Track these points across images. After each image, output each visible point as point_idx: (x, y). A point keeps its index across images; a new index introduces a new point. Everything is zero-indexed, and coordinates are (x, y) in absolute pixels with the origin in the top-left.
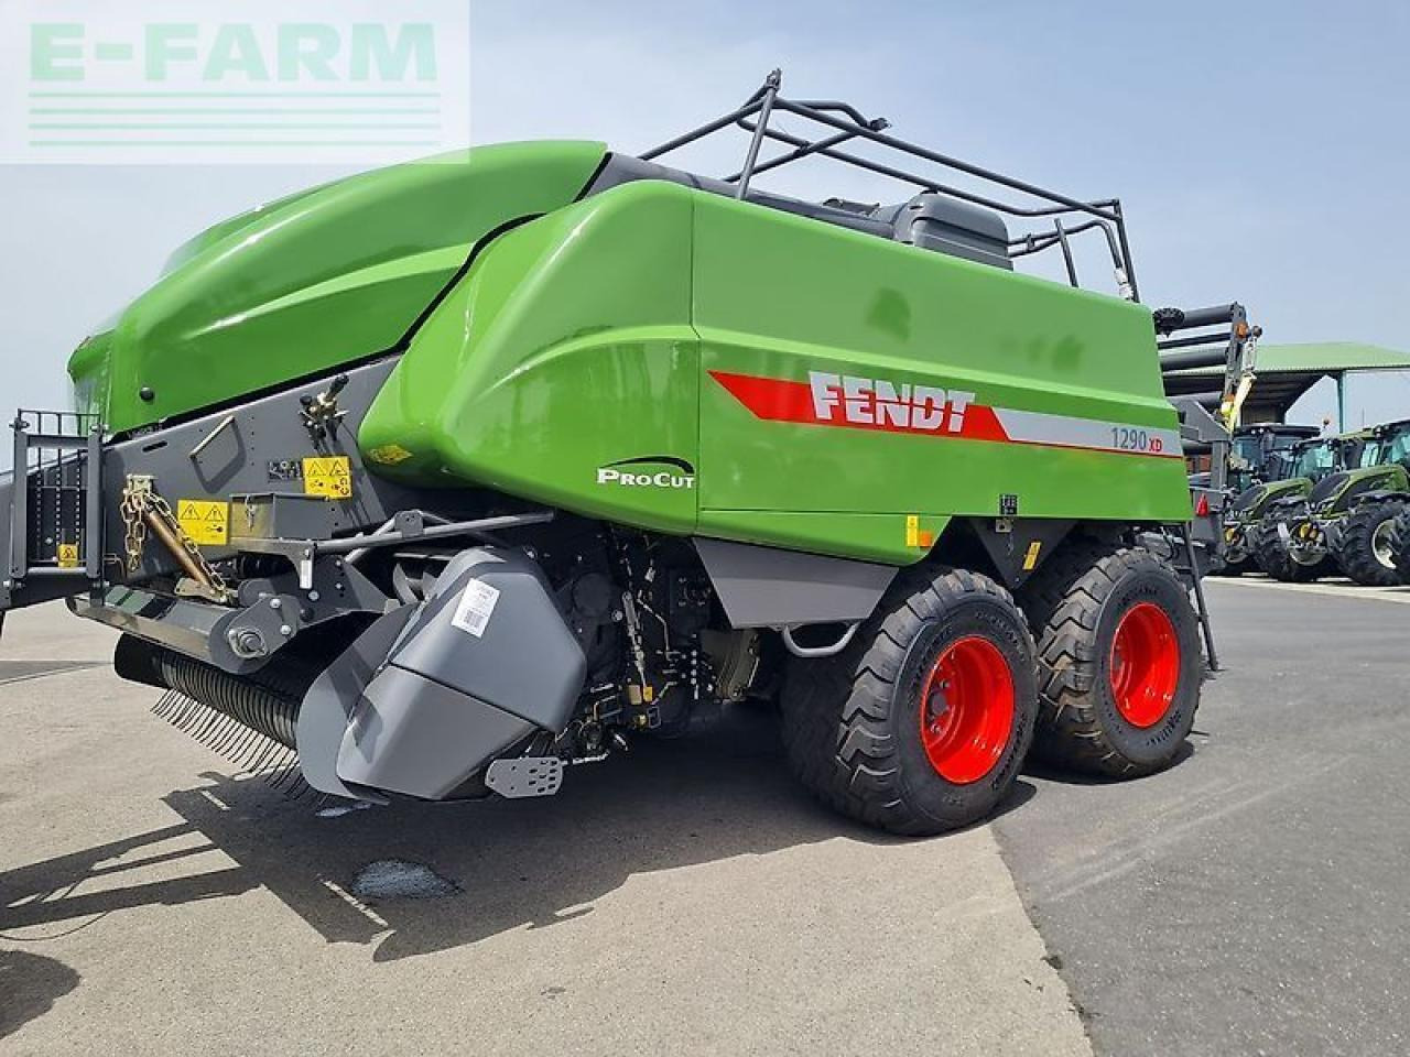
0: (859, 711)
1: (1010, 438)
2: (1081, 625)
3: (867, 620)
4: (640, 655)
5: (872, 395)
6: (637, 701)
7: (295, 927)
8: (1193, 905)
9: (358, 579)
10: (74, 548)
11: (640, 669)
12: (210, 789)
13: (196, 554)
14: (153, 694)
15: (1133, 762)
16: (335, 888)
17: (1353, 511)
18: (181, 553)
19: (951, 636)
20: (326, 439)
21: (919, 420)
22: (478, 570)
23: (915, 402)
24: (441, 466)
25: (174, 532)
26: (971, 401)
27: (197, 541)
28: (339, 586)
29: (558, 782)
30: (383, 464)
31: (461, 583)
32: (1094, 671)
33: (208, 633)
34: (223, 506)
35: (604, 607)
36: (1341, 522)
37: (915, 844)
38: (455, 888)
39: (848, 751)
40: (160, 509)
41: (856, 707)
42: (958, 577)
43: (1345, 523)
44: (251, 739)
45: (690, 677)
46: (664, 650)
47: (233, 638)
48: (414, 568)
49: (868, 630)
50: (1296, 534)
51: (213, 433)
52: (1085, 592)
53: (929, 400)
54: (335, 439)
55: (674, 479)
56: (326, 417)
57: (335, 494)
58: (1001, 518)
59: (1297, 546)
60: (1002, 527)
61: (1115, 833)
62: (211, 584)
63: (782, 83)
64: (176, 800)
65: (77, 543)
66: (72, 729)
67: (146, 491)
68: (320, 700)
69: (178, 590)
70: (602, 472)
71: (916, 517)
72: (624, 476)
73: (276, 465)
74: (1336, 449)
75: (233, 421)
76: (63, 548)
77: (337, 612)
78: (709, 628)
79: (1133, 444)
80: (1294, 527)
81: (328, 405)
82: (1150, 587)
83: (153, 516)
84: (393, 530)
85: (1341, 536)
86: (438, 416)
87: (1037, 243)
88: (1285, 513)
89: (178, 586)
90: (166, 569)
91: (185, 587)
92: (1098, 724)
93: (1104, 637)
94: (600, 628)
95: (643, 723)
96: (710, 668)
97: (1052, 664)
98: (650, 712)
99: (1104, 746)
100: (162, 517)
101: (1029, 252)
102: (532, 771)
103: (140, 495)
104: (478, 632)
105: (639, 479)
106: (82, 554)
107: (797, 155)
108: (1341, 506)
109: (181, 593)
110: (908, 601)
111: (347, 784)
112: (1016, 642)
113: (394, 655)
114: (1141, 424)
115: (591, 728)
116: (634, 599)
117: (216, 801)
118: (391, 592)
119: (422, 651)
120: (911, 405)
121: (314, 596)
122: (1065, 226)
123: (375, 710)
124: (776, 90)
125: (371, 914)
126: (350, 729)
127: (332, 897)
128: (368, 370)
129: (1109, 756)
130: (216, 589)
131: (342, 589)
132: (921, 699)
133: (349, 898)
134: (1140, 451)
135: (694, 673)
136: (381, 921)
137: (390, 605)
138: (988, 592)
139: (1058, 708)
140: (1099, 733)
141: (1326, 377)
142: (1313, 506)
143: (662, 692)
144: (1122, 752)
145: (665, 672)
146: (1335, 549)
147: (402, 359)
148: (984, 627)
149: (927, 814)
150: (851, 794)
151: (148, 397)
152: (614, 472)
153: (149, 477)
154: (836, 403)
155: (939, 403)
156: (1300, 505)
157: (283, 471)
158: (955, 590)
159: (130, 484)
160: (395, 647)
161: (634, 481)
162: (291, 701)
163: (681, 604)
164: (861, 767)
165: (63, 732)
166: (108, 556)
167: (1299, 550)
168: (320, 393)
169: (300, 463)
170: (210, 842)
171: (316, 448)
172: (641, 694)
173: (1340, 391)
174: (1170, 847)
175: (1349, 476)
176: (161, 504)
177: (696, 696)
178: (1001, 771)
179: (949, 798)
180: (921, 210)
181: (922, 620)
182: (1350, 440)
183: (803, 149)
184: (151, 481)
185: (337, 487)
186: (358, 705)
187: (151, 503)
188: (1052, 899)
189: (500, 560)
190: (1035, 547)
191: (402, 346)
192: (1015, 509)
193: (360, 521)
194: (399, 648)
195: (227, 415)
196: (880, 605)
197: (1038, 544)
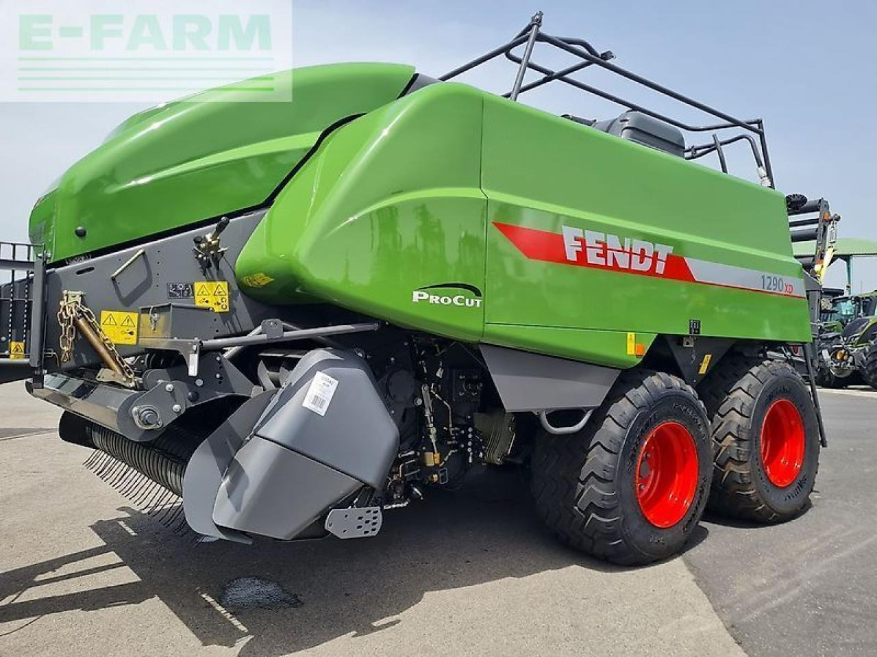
0: (592, 474)
1: (696, 280)
2: (741, 414)
3: (600, 407)
4: (433, 431)
5: (605, 245)
6: (430, 463)
7: (179, 632)
8: (851, 626)
9: (233, 372)
10: (21, 345)
11: (433, 441)
12: (123, 519)
13: (113, 350)
14: (86, 452)
15: (776, 512)
16: (209, 599)
17: (872, 342)
18: (102, 350)
19: (657, 420)
20: (211, 268)
21: (636, 265)
22: (323, 365)
23: (633, 251)
24: (295, 288)
25: (98, 334)
26: (671, 252)
27: (114, 341)
28: (218, 376)
29: (378, 527)
30: (252, 287)
31: (310, 375)
32: (750, 447)
33: (117, 410)
34: (135, 316)
35: (409, 396)
36: (864, 349)
37: (631, 572)
38: (296, 603)
39: (583, 503)
40: (87, 316)
41: (590, 472)
42: (661, 378)
43: (867, 350)
44: (151, 488)
45: (467, 447)
46: (448, 427)
47: (136, 413)
48: (273, 364)
49: (599, 415)
50: (834, 357)
51: (129, 262)
52: (743, 390)
53: (643, 250)
54: (218, 268)
55: (467, 300)
56: (212, 252)
57: (217, 309)
58: (688, 336)
59: (835, 365)
60: (688, 343)
61: (775, 566)
62: (123, 373)
63: (543, 21)
64: (100, 528)
65: (24, 341)
66: (34, 474)
67: (77, 303)
68: (201, 461)
69: (99, 377)
70: (416, 294)
71: (633, 334)
72: (432, 297)
73: (175, 286)
74: (858, 303)
75: (143, 253)
76: (13, 344)
77: (217, 396)
78: (479, 412)
79: (775, 287)
80: (833, 353)
81: (213, 242)
82: (786, 387)
83: (81, 322)
84: (261, 333)
85: (865, 358)
86: (296, 250)
87: (699, 152)
88: (826, 344)
89: (99, 374)
90: (90, 361)
91: (104, 375)
92: (753, 485)
93: (756, 422)
94: (406, 410)
95: (435, 480)
96: (481, 440)
97: (720, 442)
98: (441, 472)
99: (758, 501)
100: (89, 323)
101: (693, 157)
102: (360, 518)
103: (73, 306)
104: (322, 412)
105: (442, 300)
106: (27, 349)
107: (545, 81)
108: (863, 339)
109: (101, 379)
110: (627, 394)
111: (221, 528)
112: (700, 425)
113: (259, 428)
114: (779, 274)
115: (396, 483)
116: (430, 389)
117: (128, 529)
118: (257, 382)
119: (279, 426)
120: (631, 253)
121: (199, 383)
122: (721, 140)
123: (244, 471)
124: (539, 26)
125: (235, 622)
126: (223, 484)
127: (206, 607)
128: (242, 220)
129: (760, 508)
130: (127, 377)
131: (221, 378)
132: (637, 466)
133: (219, 608)
134: (779, 292)
135: (470, 444)
136: (242, 628)
137: (256, 391)
138: (682, 389)
139: (724, 473)
140: (754, 491)
141: (839, 259)
142: (845, 339)
143: (447, 457)
144: (770, 505)
145: (449, 443)
146: (861, 367)
147: (268, 212)
148: (679, 414)
149: (639, 550)
150: (585, 534)
151: (81, 234)
152: (424, 294)
153: (80, 293)
154: (580, 249)
155: (649, 253)
156: (837, 339)
157: (180, 291)
158: (659, 387)
159: (65, 298)
160: (259, 422)
161: (439, 301)
162: (181, 462)
163: (461, 394)
164: (593, 515)
165: (29, 476)
166: (47, 351)
167: (836, 367)
168: (208, 233)
169: (192, 286)
170: (121, 560)
171: (204, 275)
172: (432, 459)
173: (849, 268)
174: (819, 578)
175: (869, 320)
176: (88, 313)
177: (470, 461)
178: (689, 519)
179: (654, 539)
180: (627, 123)
181: (638, 408)
182: (867, 298)
183: (550, 77)
184: (82, 296)
185: (219, 304)
186: (230, 466)
187: (80, 312)
188: (745, 620)
189: (339, 358)
190: (708, 358)
191: (268, 203)
192: (699, 330)
193: (234, 328)
194: (263, 423)
195: (140, 249)
196: (607, 398)
197: (710, 356)
